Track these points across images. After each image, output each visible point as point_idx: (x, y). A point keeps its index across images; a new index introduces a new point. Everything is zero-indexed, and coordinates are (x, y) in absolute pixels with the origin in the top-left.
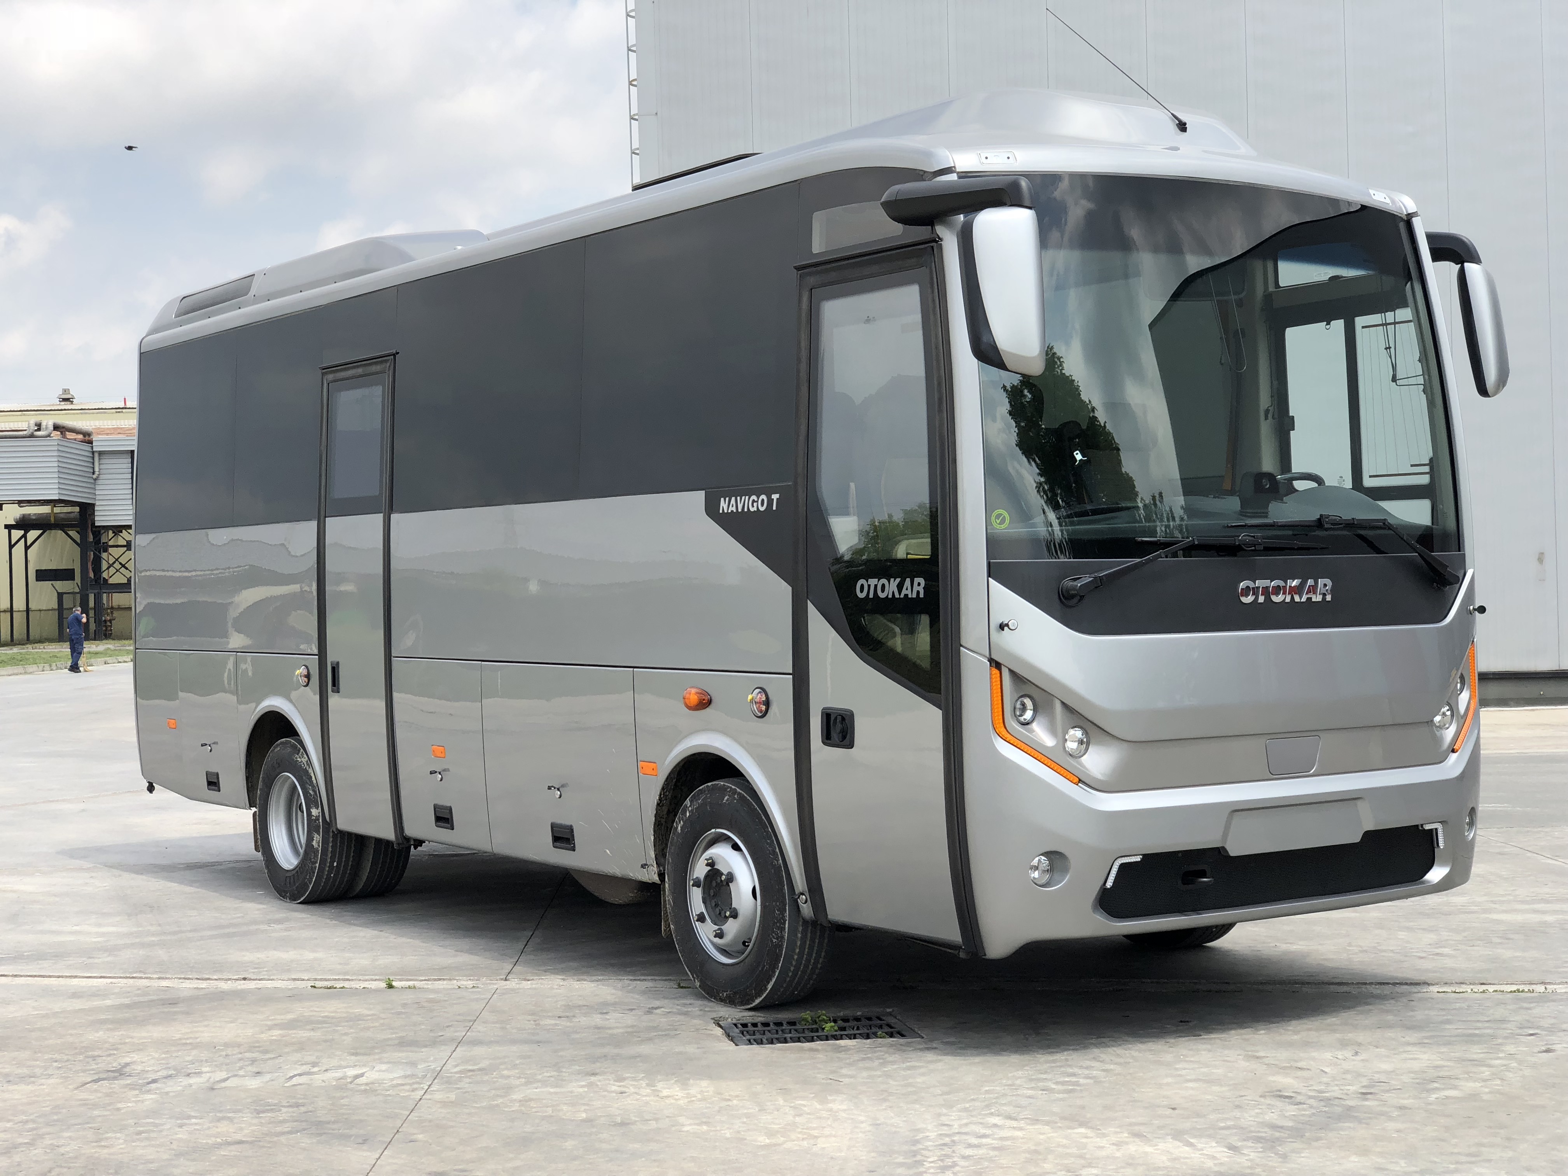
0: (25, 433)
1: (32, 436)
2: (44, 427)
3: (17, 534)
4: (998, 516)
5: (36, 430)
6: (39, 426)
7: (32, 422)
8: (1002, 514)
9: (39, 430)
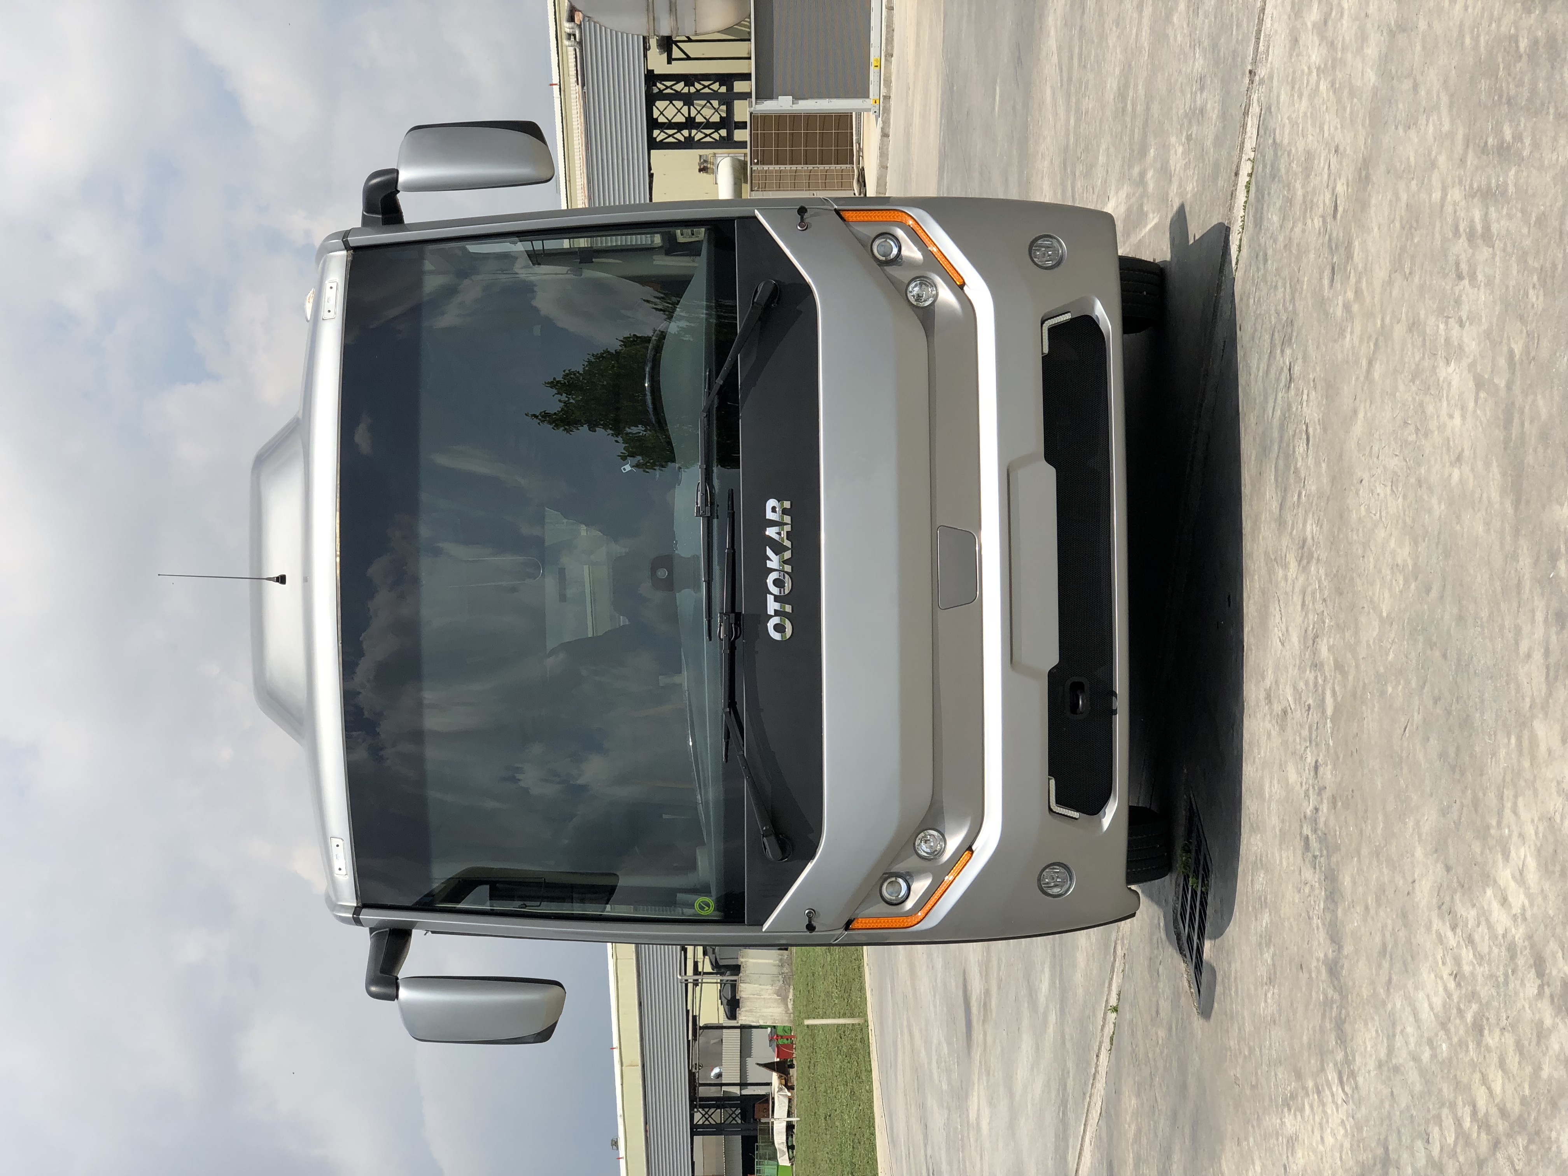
0: (578, 50)
1: (580, 43)
2: (571, 30)
3: (676, 53)
4: (702, 908)
5: (575, 38)
6: (569, 36)
7: (566, 43)
8: (700, 904)
9: (574, 35)
